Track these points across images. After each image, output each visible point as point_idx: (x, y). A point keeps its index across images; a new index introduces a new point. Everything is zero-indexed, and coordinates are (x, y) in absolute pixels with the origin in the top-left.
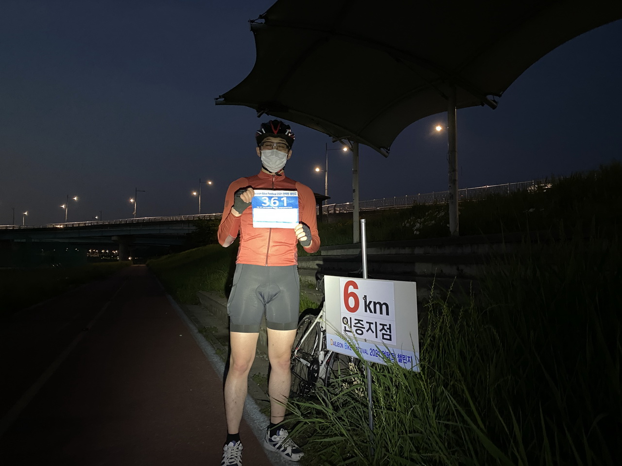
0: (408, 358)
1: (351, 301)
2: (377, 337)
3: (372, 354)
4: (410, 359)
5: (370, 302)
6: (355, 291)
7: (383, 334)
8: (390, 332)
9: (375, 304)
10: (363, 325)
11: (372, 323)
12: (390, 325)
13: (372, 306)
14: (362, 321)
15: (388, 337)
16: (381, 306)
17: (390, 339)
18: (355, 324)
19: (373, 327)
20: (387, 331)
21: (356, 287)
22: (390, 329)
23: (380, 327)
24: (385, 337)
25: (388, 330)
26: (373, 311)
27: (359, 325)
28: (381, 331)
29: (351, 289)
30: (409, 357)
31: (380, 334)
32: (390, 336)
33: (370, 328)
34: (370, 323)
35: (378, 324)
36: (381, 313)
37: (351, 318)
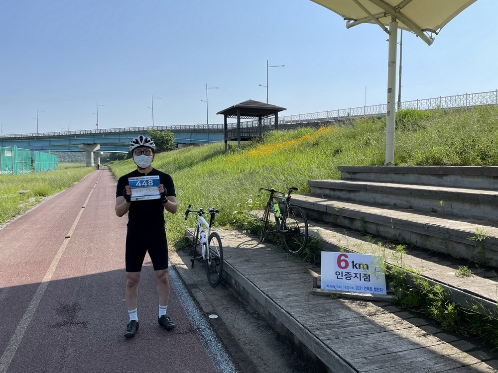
1: (343, 264)
2: (360, 280)
4: (381, 290)
6: (346, 259)
9: (360, 265)
11: (358, 274)
12: (369, 275)
13: (357, 266)
14: (350, 273)
17: (369, 281)
21: (346, 256)
27: (348, 275)
29: (343, 258)
31: (363, 279)
33: (356, 276)
35: (361, 275)
36: (363, 269)
37: (342, 272)
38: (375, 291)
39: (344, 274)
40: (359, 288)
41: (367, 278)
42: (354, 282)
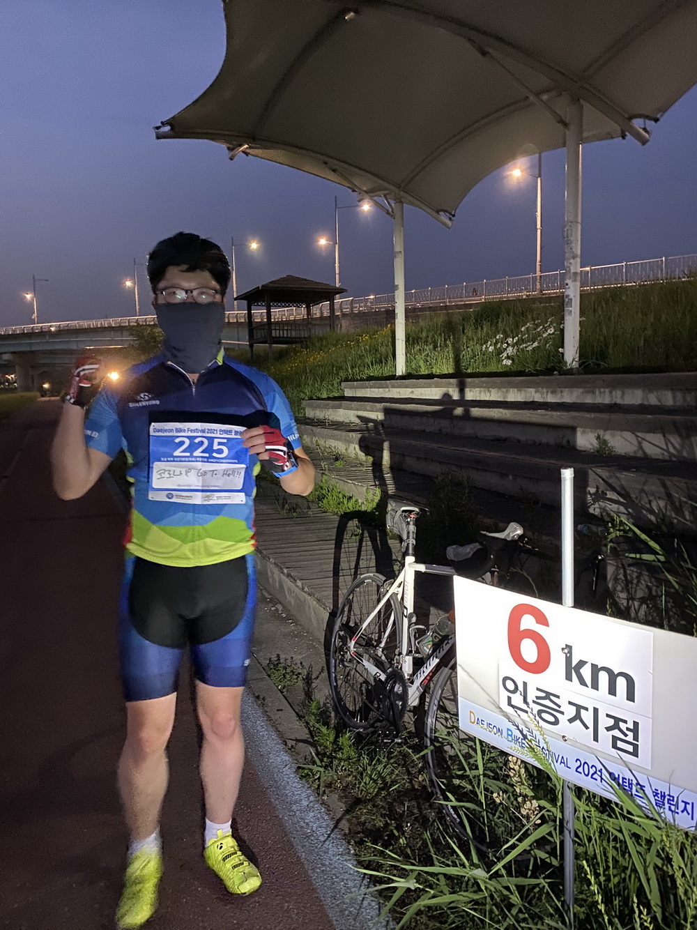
0: (682, 806)
1: (529, 651)
2: (596, 739)
3: (580, 770)
5: (582, 663)
6: (540, 629)
7: (615, 739)
8: (636, 738)
9: (595, 670)
10: (559, 706)
11: (586, 709)
12: (636, 724)
13: (586, 672)
14: (558, 697)
15: (630, 748)
16: (613, 677)
18: (537, 698)
19: (587, 717)
20: (626, 735)
21: (542, 619)
22: (635, 731)
23: (605, 722)
24: (620, 744)
25: (631, 734)
26: (589, 682)
27: (547, 702)
28: (608, 729)
29: (528, 622)
30: (686, 803)
32: (636, 747)
33: (577, 717)
34: (579, 708)
35: (601, 716)
36: (612, 691)
37: (525, 684)
38: (661, 802)
39: (531, 694)
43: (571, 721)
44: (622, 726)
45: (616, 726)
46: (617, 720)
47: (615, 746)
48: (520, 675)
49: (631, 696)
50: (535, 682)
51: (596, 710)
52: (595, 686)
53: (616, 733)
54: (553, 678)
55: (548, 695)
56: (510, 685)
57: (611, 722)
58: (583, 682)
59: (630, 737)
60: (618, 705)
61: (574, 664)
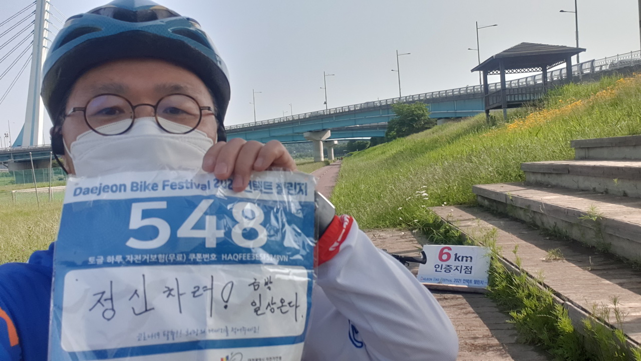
0: (480, 282)
1: (445, 257)
2: (461, 273)
4: (482, 282)
5: (459, 257)
6: (448, 251)
7: (466, 271)
8: (471, 270)
9: (463, 257)
10: (451, 268)
11: (459, 266)
12: (471, 267)
13: (460, 259)
14: (451, 266)
15: (469, 273)
16: (467, 258)
17: (471, 273)
19: (459, 268)
21: (450, 249)
22: (471, 268)
27: (448, 268)
29: (445, 251)
31: (463, 271)
32: (471, 272)
33: (457, 269)
34: (457, 267)
36: (467, 261)
37: (442, 265)
38: (475, 283)
39: (443, 267)
40: (457, 281)
41: (469, 270)
42: (454, 274)
43: (454, 270)
44: (468, 268)
45: (467, 268)
46: (467, 267)
47: (465, 273)
48: (440, 263)
49: (471, 261)
50: (444, 264)
51: (462, 266)
52: (462, 260)
53: (467, 270)
54: (452, 262)
55: (448, 266)
56: (437, 266)
57: (465, 268)
58: (459, 260)
59: (470, 270)
60: (468, 264)
61: (457, 256)
